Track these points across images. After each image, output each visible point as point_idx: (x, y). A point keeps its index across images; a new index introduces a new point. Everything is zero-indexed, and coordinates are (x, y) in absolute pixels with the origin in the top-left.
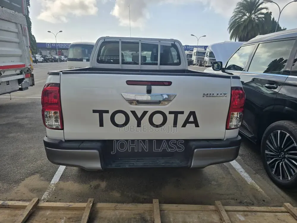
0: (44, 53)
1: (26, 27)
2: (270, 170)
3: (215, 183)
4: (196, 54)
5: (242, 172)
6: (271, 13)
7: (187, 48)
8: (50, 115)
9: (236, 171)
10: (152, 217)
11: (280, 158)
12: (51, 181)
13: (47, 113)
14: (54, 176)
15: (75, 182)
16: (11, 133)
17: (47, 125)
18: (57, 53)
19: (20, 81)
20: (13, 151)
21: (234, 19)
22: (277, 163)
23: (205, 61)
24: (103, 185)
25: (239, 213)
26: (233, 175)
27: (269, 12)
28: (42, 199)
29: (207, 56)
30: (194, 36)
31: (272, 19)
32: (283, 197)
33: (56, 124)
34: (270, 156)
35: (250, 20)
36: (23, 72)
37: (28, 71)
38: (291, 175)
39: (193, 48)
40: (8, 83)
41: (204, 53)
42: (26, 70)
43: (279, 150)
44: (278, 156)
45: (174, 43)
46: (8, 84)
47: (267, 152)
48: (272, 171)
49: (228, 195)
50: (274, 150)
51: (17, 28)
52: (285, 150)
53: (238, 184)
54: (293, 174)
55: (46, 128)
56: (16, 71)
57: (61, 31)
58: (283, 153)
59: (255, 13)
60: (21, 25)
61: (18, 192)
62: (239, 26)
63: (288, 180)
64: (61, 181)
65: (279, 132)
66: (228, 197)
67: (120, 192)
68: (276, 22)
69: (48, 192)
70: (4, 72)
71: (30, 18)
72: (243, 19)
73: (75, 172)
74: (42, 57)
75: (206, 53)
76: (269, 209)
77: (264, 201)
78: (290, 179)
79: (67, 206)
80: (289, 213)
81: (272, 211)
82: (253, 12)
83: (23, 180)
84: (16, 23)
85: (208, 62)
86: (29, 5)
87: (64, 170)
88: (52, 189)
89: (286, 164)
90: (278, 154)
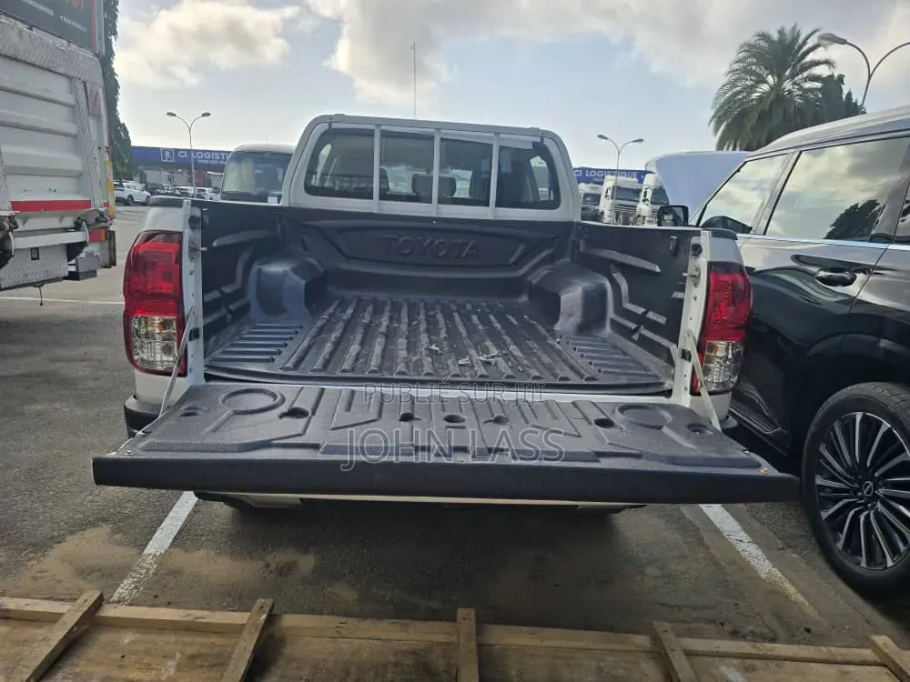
0: (153, 176)
1: (101, 91)
2: (830, 537)
3: (656, 572)
4: (613, 192)
5: (741, 541)
6: (841, 78)
7: (587, 175)
8: (149, 329)
9: (724, 537)
10: (453, 662)
11: (861, 498)
12: (145, 546)
13: (140, 324)
14: (155, 532)
15: (219, 553)
16: (34, 401)
17: (138, 361)
18: (190, 180)
19: (72, 250)
20: (37, 454)
21: (730, 93)
22: (852, 513)
23: (639, 216)
24: (307, 563)
25: (728, 661)
26: (713, 551)
27: (836, 75)
28: (115, 598)
29: (644, 201)
30: (606, 138)
31: (844, 97)
32: (868, 622)
33: (165, 358)
34: (829, 495)
35: (778, 96)
36: (84, 223)
37: (97, 220)
38: (895, 551)
39: (604, 177)
40: (35, 253)
41: (638, 192)
42: (92, 220)
43: (859, 472)
44: (856, 494)
45: (542, 139)
46: (36, 256)
47: (819, 481)
48: (837, 540)
49: (694, 608)
50: (844, 473)
51: (73, 90)
52: (876, 475)
53: (728, 578)
54: (902, 547)
55: (136, 371)
56: (61, 221)
57: (208, 114)
58: (871, 484)
59: (793, 76)
60: (85, 83)
61: (42, 574)
62: (744, 114)
63: (886, 568)
64: (178, 549)
65: (859, 416)
66: (694, 614)
67: (359, 586)
68: (856, 104)
69: (133, 578)
70: (24, 222)
71: (116, 71)
72: (756, 92)
73: (222, 524)
74: (146, 188)
75: (644, 190)
76: (822, 651)
77: (808, 631)
78: (890, 563)
79: (190, 618)
80: (885, 666)
81: (832, 658)
82: (787, 73)
83: (59, 540)
84: (70, 78)
85: (647, 219)
86: (115, 33)
87: (189, 515)
88: (148, 570)
89: (878, 516)
90: (856, 485)
